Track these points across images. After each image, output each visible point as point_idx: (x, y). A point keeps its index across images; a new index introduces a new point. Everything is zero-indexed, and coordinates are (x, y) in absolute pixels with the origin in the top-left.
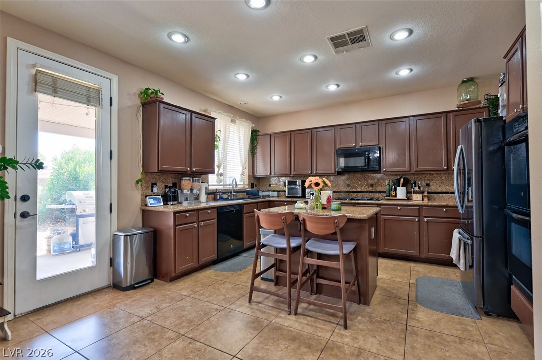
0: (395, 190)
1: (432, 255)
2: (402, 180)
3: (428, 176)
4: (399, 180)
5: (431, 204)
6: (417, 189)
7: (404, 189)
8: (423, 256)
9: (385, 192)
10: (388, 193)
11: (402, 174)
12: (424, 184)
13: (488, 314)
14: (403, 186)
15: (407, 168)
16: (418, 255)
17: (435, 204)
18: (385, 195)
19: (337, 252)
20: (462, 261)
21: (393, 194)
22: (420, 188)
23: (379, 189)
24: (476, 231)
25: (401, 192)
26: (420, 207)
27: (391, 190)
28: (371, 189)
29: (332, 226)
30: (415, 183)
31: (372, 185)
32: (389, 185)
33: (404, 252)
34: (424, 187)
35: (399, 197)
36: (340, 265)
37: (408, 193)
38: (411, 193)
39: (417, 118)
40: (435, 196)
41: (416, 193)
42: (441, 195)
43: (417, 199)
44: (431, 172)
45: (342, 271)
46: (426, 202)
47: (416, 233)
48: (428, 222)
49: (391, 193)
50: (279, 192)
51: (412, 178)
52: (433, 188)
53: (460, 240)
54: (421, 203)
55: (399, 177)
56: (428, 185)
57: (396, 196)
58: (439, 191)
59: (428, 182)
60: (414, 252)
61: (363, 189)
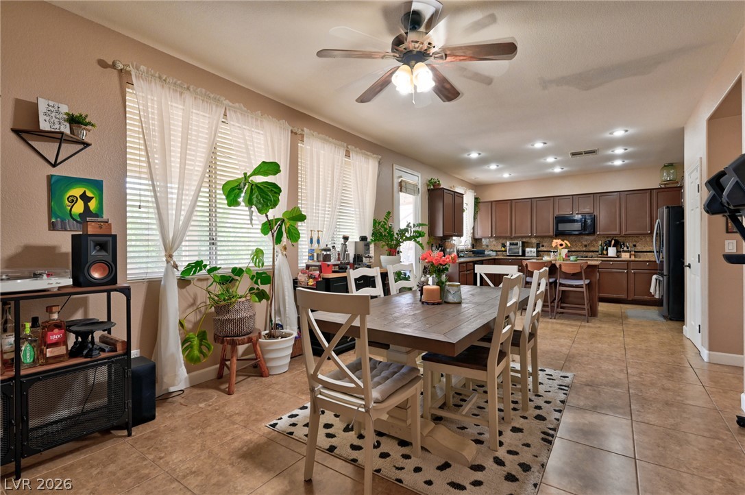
0: (607, 250)
1: (637, 297)
2: (613, 242)
3: (635, 239)
4: (610, 242)
5: (637, 259)
6: (625, 249)
7: (615, 248)
8: (630, 299)
9: (598, 252)
10: (600, 252)
11: (613, 236)
12: (631, 245)
13: (671, 319)
14: (613, 246)
15: (617, 232)
16: (626, 297)
17: (640, 259)
18: (597, 253)
19: (582, 283)
20: (657, 292)
21: (605, 252)
22: (628, 248)
23: (592, 249)
24: (665, 272)
25: (612, 251)
26: (628, 262)
27: (603, 249)
28: (584, 249)
29: (579, 268)
30: (624, 244)
31: (586, 246)
32: (601, 245)
33: (615, 296)
34: (631, 247)
35: (609, 255)
36: (584, 290)
37: (618, 252)
38: (620, 252)
39: (627, 193)
40: (641, 254)
41: (624, 251)
42: (645, 254)
43: (625, 256)
44: (638, 235)
45: (585, 293)
46: (633, 258)
47: (625, 282)
48: (634, 273)
49: (604, 252)
50: (496, 251)
51: (621, 239)
52: (639, 248)
53: (656, 280)
54: (629, 259)
55: (610, 239)
56: (635, 246)
57: (607, 254)
58: (645, 250)
59: (635, 243)
60: (623, 296)
61: (577, 249)
